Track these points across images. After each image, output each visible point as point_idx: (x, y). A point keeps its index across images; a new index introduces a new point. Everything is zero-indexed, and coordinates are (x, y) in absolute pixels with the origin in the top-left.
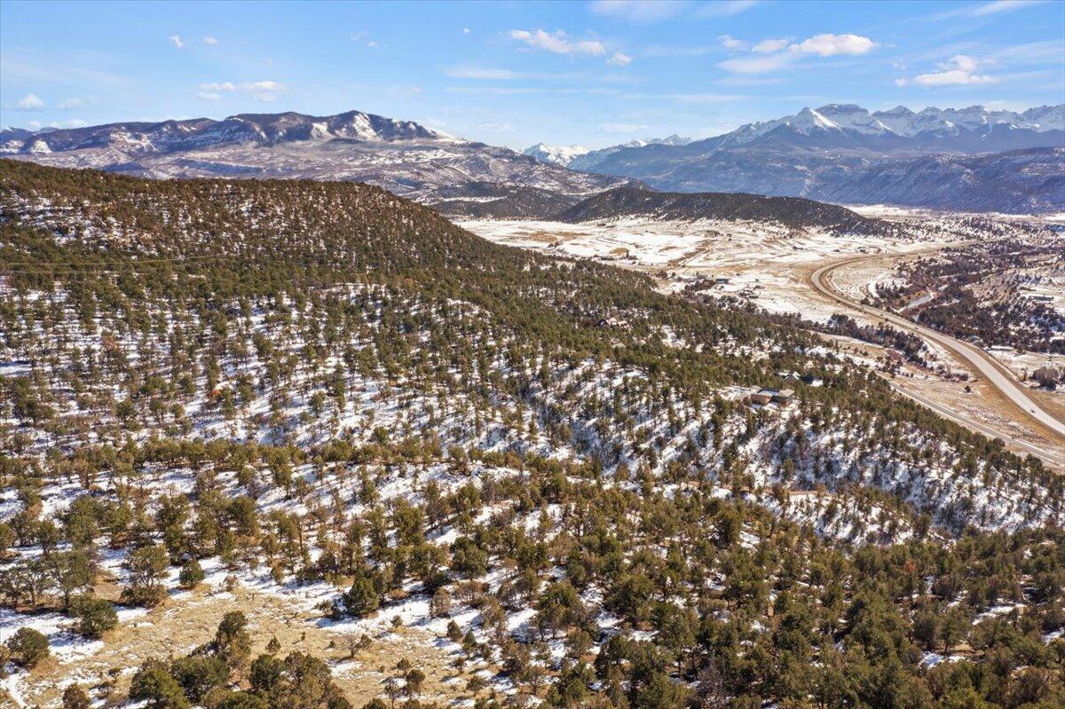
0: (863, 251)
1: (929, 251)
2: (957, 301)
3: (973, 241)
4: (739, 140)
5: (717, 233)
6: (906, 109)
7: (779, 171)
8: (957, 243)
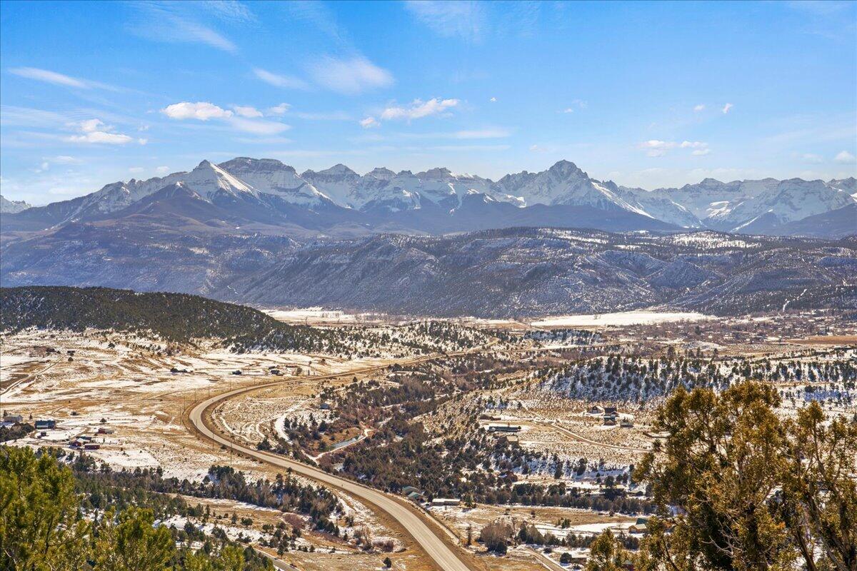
0: (276, 373)
1: (371, 370)
2: (401, 439)
3: (433, 355)
4: (102, 207)
5: (50, 351)
6: (347, 169)
7: (165, 256)
8: (410, 358)
